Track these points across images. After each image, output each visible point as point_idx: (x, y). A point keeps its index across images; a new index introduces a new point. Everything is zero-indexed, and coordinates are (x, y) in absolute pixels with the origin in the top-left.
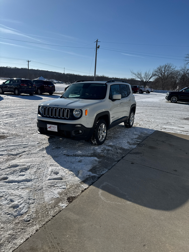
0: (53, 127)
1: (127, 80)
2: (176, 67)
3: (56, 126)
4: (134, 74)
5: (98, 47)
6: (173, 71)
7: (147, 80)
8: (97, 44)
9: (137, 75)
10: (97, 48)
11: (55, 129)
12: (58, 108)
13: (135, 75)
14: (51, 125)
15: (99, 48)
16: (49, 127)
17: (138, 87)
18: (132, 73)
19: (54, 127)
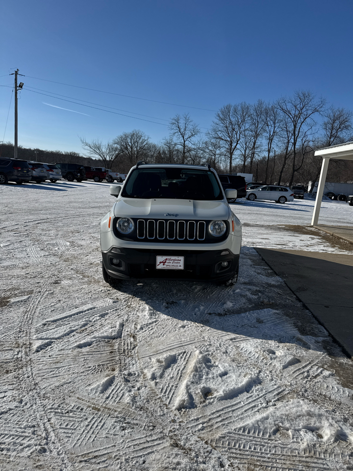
0: (172, 262)
1: (63, 154)
2: (148, 138)
3: (182, 258)
4: (87, 145)
5: (18, 87)
6: (145, 143)
7: (112, 158)
8: (16, 79)
9: (94, 148)
10: (16, 87)
11: (178, 265)
12: (177, 221)
13: (89, 148)
14: (168, 257)
15: (22, 88)
16: (160, 263)
17: (103, 170)
18: (83, 142)
19: (175, 260)
